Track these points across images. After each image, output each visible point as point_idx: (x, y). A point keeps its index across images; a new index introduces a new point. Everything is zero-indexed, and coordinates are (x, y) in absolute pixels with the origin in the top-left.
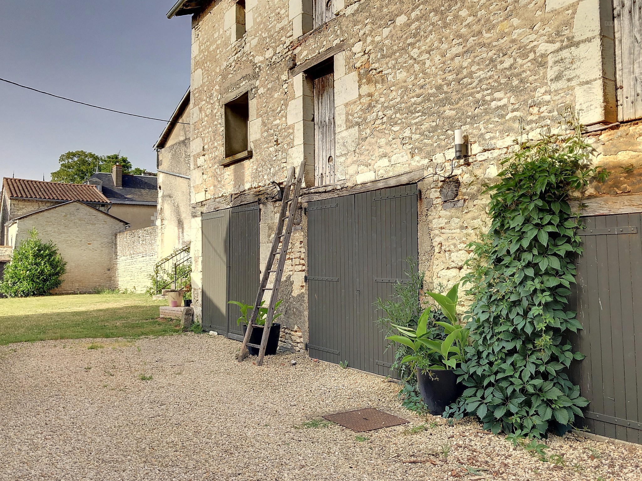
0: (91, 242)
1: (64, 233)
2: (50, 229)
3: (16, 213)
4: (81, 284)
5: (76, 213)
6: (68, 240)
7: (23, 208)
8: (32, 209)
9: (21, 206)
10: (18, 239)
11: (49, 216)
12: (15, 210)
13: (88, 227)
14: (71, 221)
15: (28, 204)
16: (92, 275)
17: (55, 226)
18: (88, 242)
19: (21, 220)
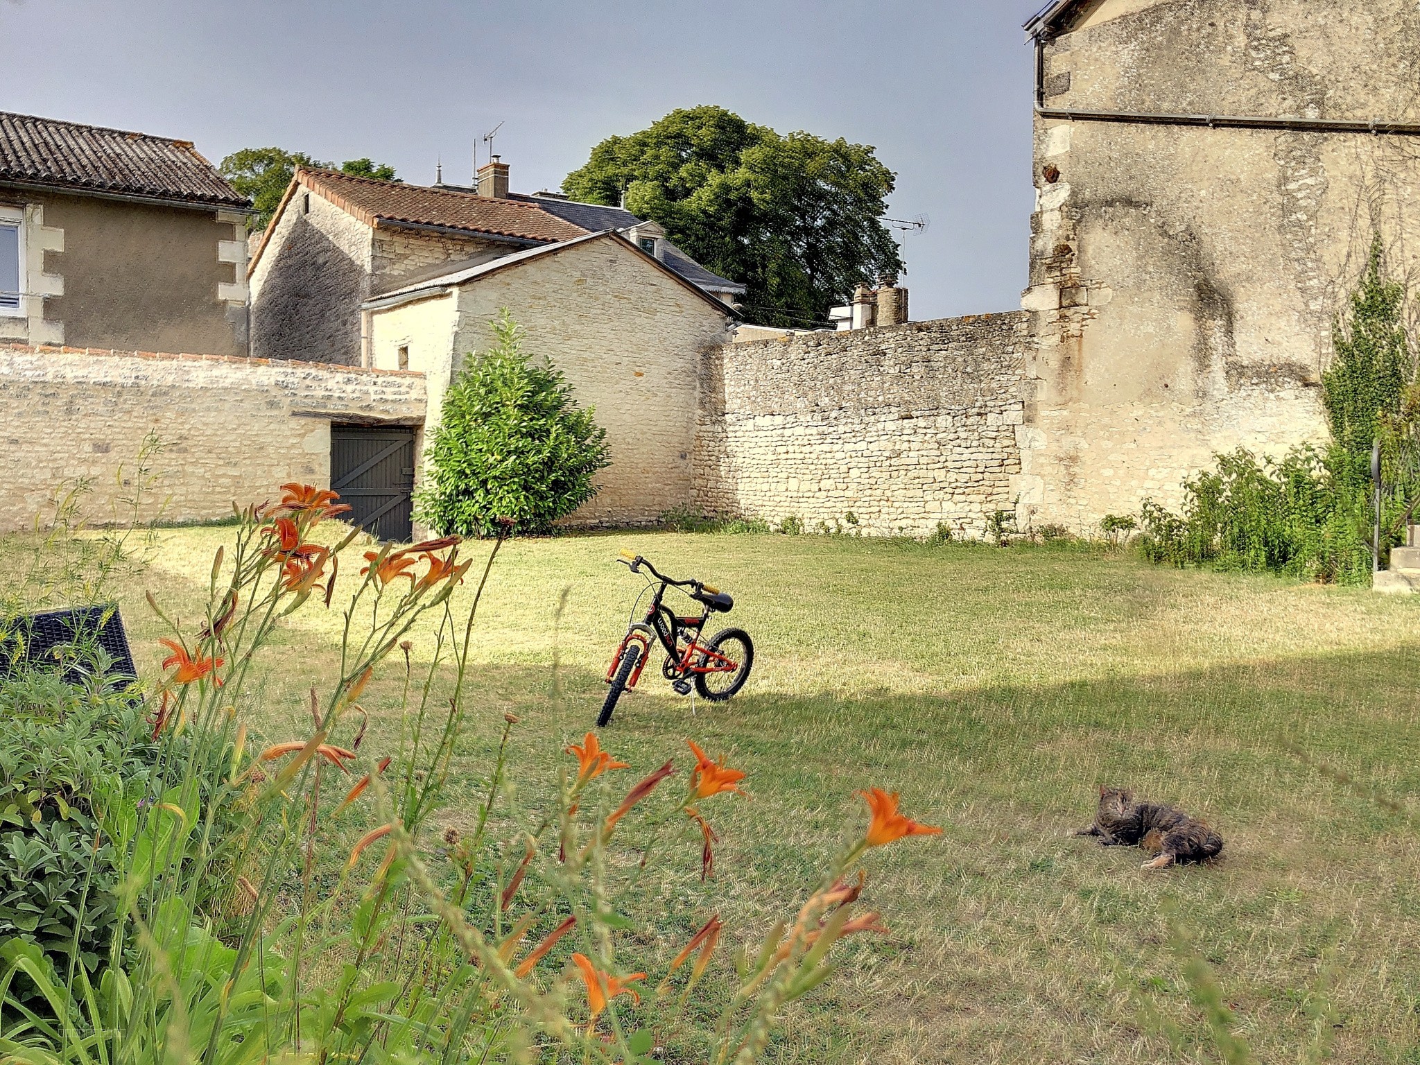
0: (644, 369)
1: (578, 335)
2: (542, 322)
3: (387, 271)
4: (617, 498)
5: (609, 275)
6: (585, 360)
7: (406, 257)
8: (430, 260)
9: (400, 250)
10: (460, 348)
11: (538, 277)
12: (384, 261)
13: (638, 320)
14: (597, 299)
15: (420, 242)
16: (644, 471)
17: (555, 312)
18: (637, 369)
19: (467, 287)
